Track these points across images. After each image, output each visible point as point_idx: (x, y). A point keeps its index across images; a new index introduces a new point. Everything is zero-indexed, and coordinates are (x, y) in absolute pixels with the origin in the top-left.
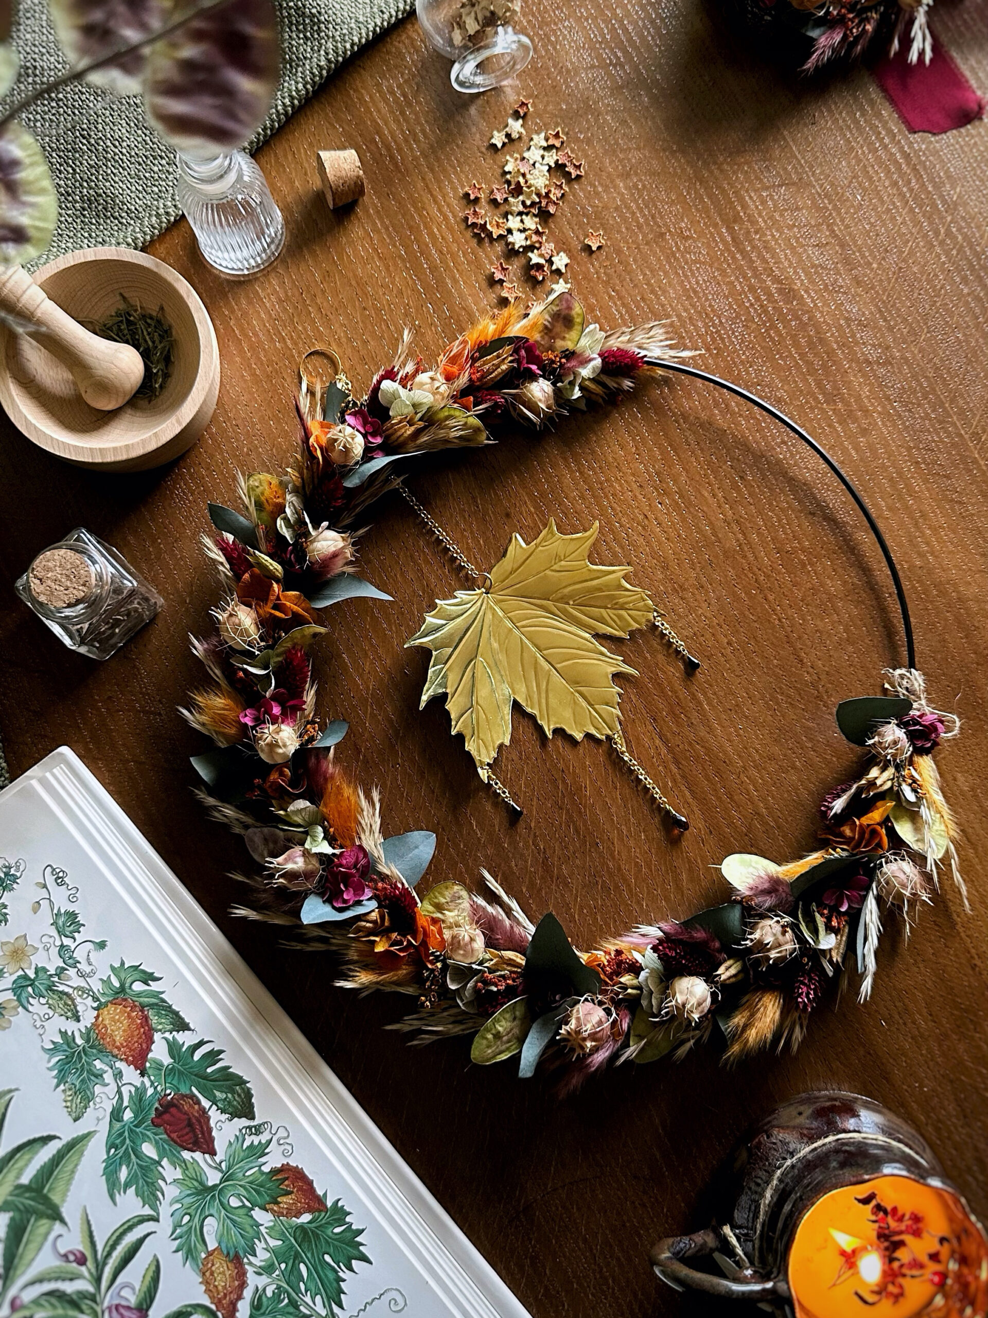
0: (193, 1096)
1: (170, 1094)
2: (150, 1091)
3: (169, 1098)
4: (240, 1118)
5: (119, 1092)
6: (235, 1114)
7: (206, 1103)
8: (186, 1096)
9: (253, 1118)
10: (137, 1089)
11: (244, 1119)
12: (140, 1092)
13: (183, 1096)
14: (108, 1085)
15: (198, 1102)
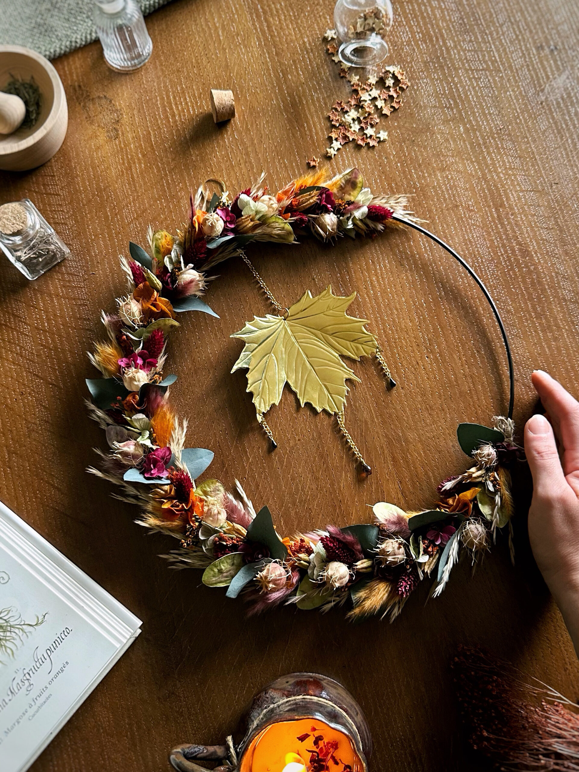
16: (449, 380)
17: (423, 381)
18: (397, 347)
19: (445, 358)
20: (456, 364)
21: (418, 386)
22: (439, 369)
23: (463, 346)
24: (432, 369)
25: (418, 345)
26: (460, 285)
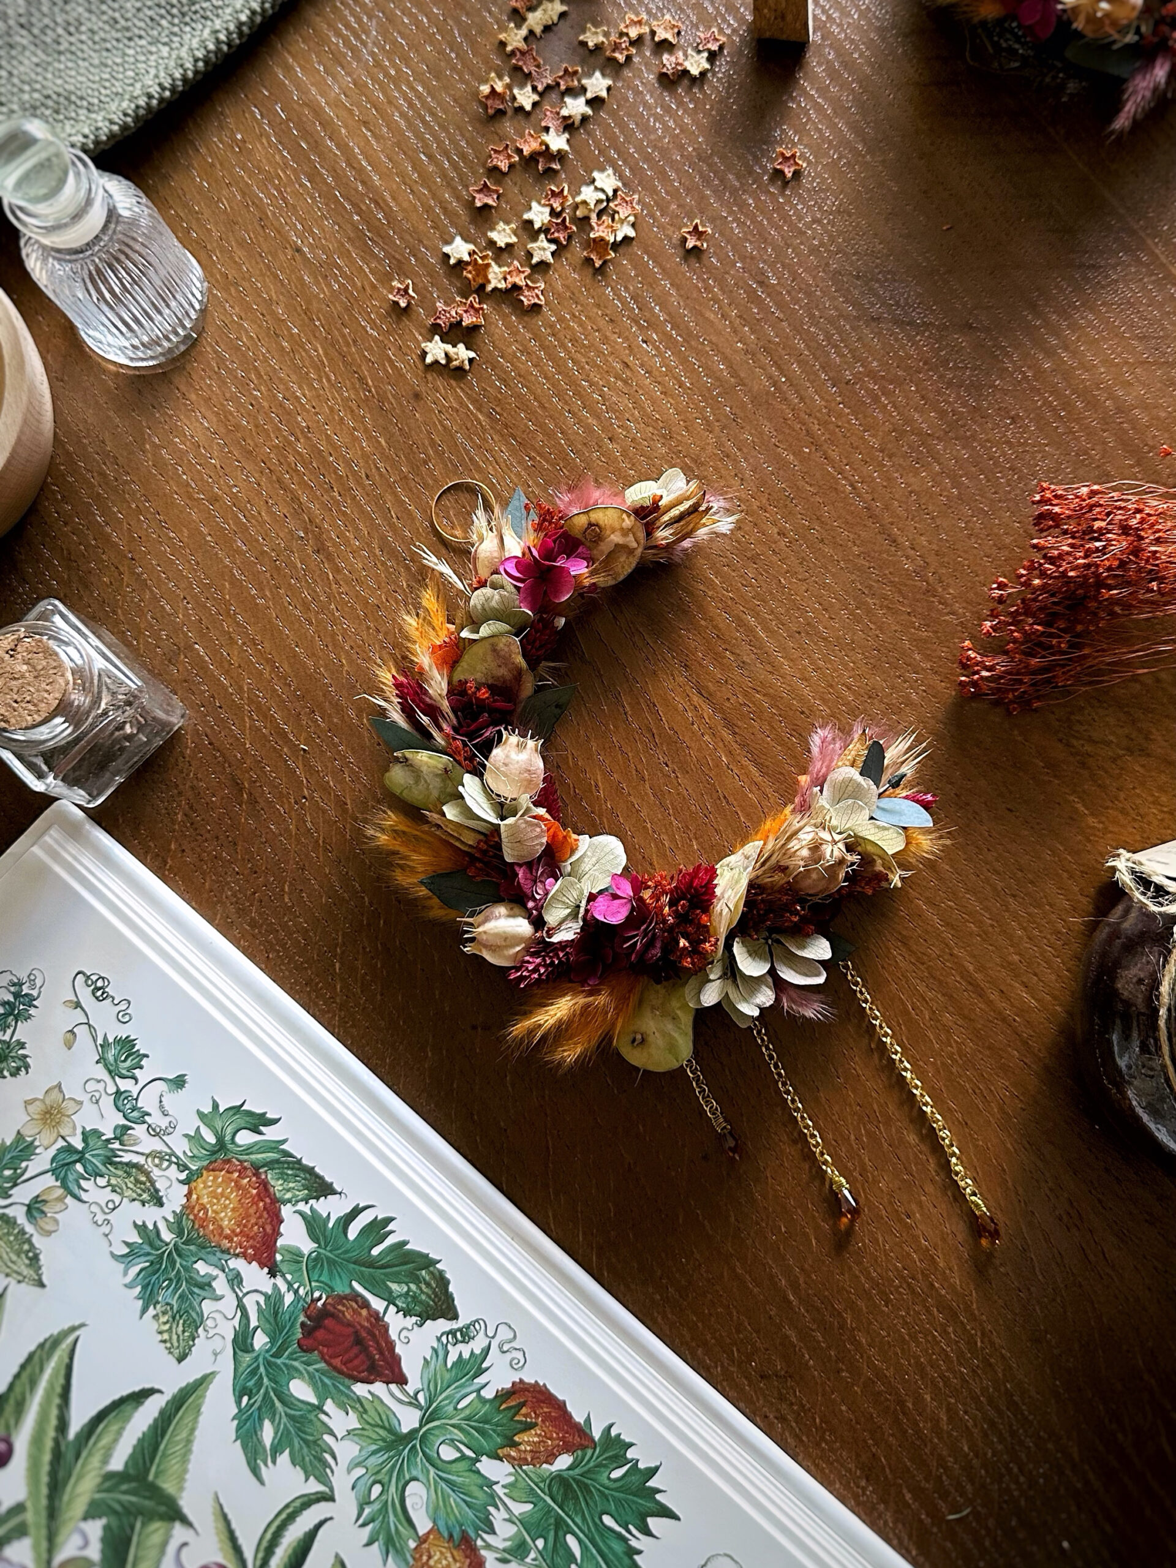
0: (356, 1297)
1: (320, 1298)
2: (289, 1298)
3: (320, 1304)
4: (434, 1320)
5: (241, 1306)
6: (426, 1315)
7: (378, 1304)
8: (345, 1297)
9: (455, 1317)
10: (267, 1297)
11: (441, 1320)
12: (274, 1300)
13: (341, 1299)
14: (219, 1298)
15: (366, 1304)
16: (718, 379)
17: (653, 403)
18: (563, 346)
19: (687, 328)
20: (719, 333)
21: (647, 420)
22: (684, 361)
23: (721, 282)
24: (667, 366)
25: (611, 321)
26: (661, 138)
